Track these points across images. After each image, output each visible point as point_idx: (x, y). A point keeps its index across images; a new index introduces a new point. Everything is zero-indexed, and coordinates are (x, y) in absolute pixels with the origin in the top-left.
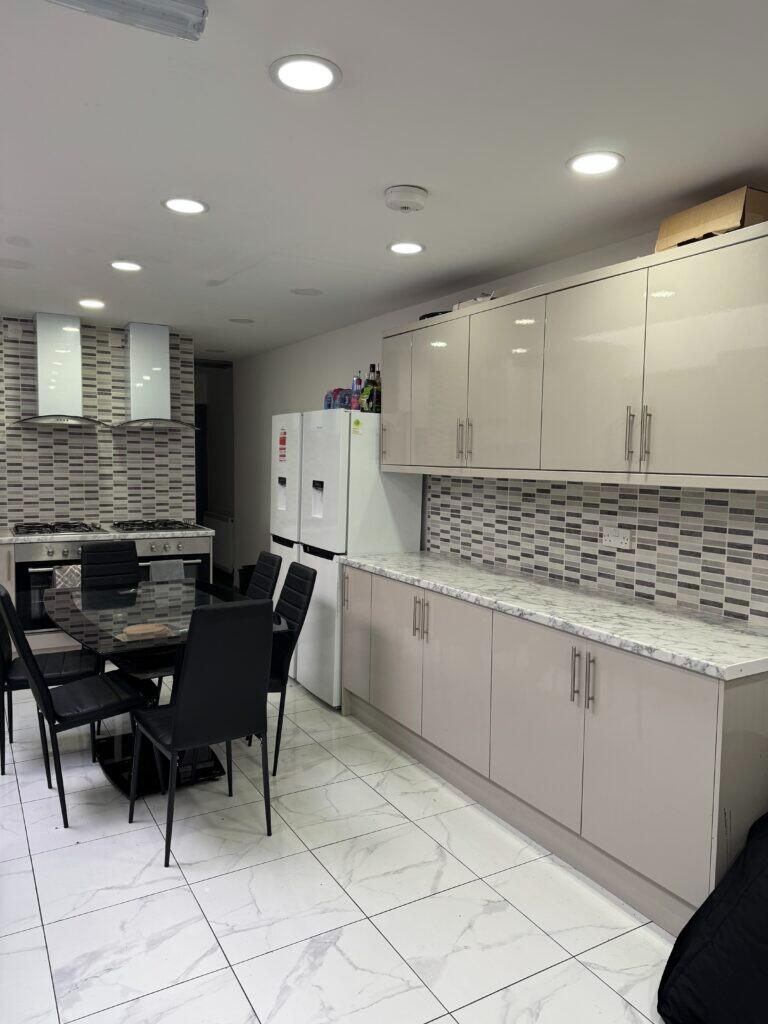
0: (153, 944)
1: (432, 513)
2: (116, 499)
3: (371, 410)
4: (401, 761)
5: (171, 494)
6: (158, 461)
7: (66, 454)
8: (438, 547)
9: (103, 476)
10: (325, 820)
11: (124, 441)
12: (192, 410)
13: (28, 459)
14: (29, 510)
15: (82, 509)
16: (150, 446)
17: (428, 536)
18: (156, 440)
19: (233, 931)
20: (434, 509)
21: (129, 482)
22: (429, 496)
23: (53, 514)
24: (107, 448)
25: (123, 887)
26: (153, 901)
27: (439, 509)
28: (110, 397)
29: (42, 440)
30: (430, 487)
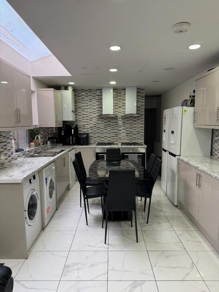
0: (92, 266)
1: (215, 142)
2: (123, 136)
3: (192, 106)
4: (192, 229)
5: (137, 135)
6: (134, 126)
7: (110, 124)
8: (217, 155)
9: (119, 130)
10: (157, 242)
11: (125, 120)
12: (144, 110)
13: (102, 126)
14: (102, 139)
15: (114, 139)
16: (132, 121)
17: (214, 151)
18: (133, 120)
19: (113, 270)
20: (216, 141)
21: (126, 132)
22: (214, 136)
23: (107, 140)
24: (120, 123)
25: (92, 246)
26: (97, 253)
27: (217, 141)
28: (121, 109)
29: (105, 121)
30: (215, 133)
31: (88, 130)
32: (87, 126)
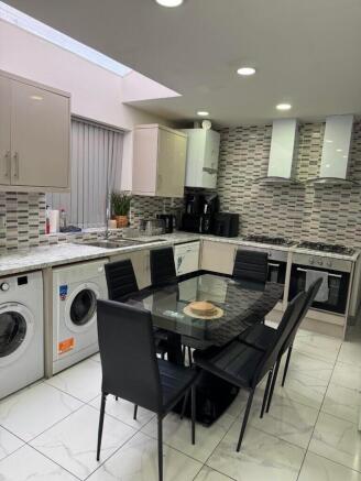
2: (312, 228)
5: (348, 229)
7: (287, 200)
14: (265, 229)
15: (292, 232)
18: (343, 193)
21: (321, 219)
23: (276, 233)
24: (310, 197)
29: (276, 192)
31: (240, 208)
32: (239, 201)
